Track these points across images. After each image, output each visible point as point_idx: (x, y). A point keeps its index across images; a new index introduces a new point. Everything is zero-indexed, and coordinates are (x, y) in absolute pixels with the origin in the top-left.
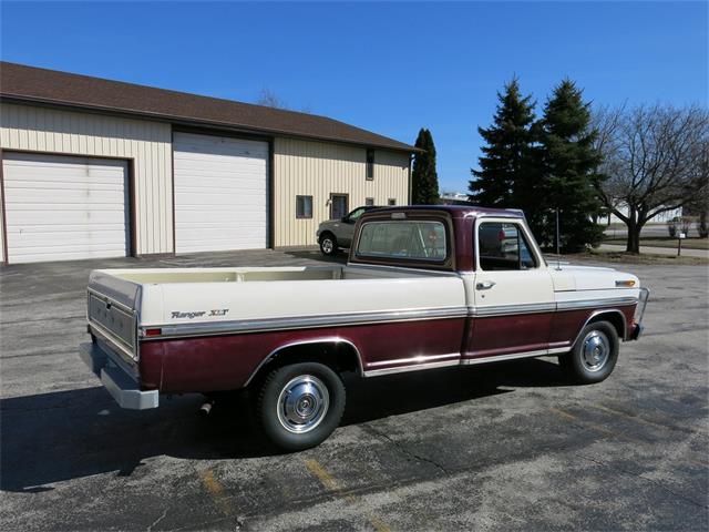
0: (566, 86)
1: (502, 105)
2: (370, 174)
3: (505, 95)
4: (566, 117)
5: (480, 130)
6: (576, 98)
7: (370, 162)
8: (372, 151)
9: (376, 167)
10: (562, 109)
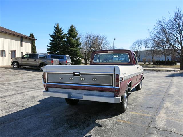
0: (72, 26)
1: (55, 29)
2: (22, 45)
3: (56, 27)
4: (73, 34)
5: (50, 35)
6: (75, 29)
7: (21, 41)
8: (22, 38)
9: (23, 43)
10: (72, 32)
